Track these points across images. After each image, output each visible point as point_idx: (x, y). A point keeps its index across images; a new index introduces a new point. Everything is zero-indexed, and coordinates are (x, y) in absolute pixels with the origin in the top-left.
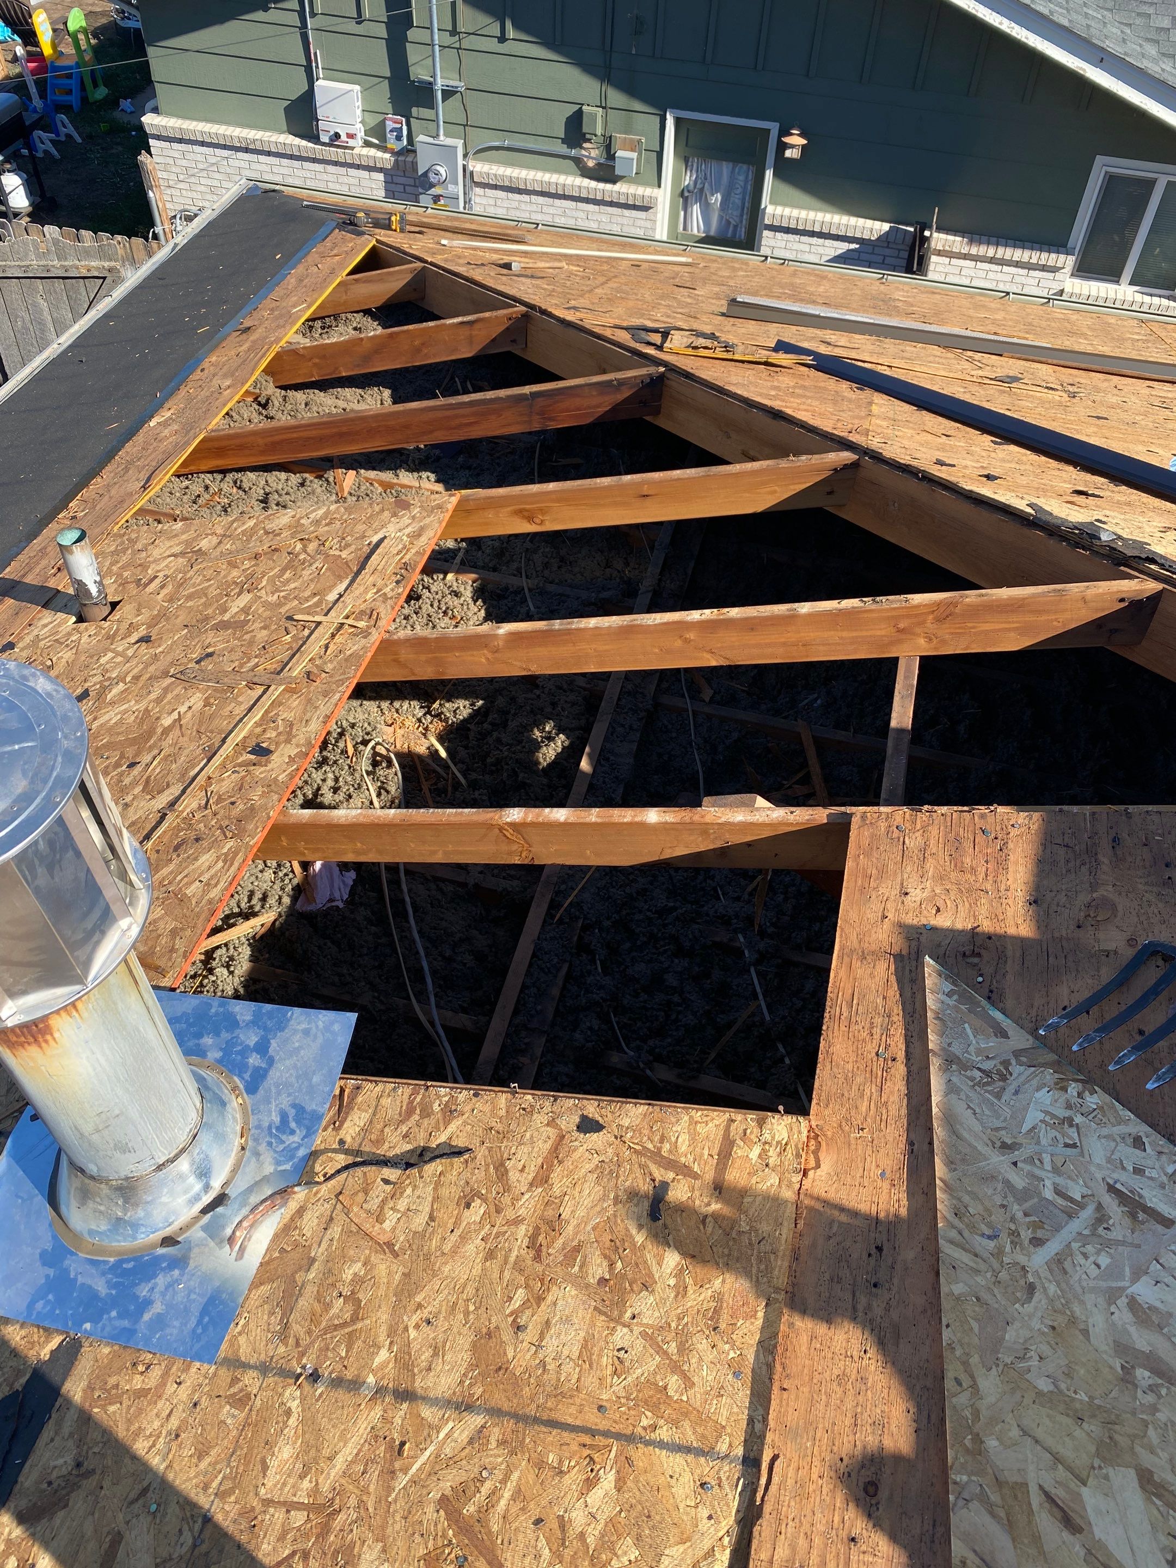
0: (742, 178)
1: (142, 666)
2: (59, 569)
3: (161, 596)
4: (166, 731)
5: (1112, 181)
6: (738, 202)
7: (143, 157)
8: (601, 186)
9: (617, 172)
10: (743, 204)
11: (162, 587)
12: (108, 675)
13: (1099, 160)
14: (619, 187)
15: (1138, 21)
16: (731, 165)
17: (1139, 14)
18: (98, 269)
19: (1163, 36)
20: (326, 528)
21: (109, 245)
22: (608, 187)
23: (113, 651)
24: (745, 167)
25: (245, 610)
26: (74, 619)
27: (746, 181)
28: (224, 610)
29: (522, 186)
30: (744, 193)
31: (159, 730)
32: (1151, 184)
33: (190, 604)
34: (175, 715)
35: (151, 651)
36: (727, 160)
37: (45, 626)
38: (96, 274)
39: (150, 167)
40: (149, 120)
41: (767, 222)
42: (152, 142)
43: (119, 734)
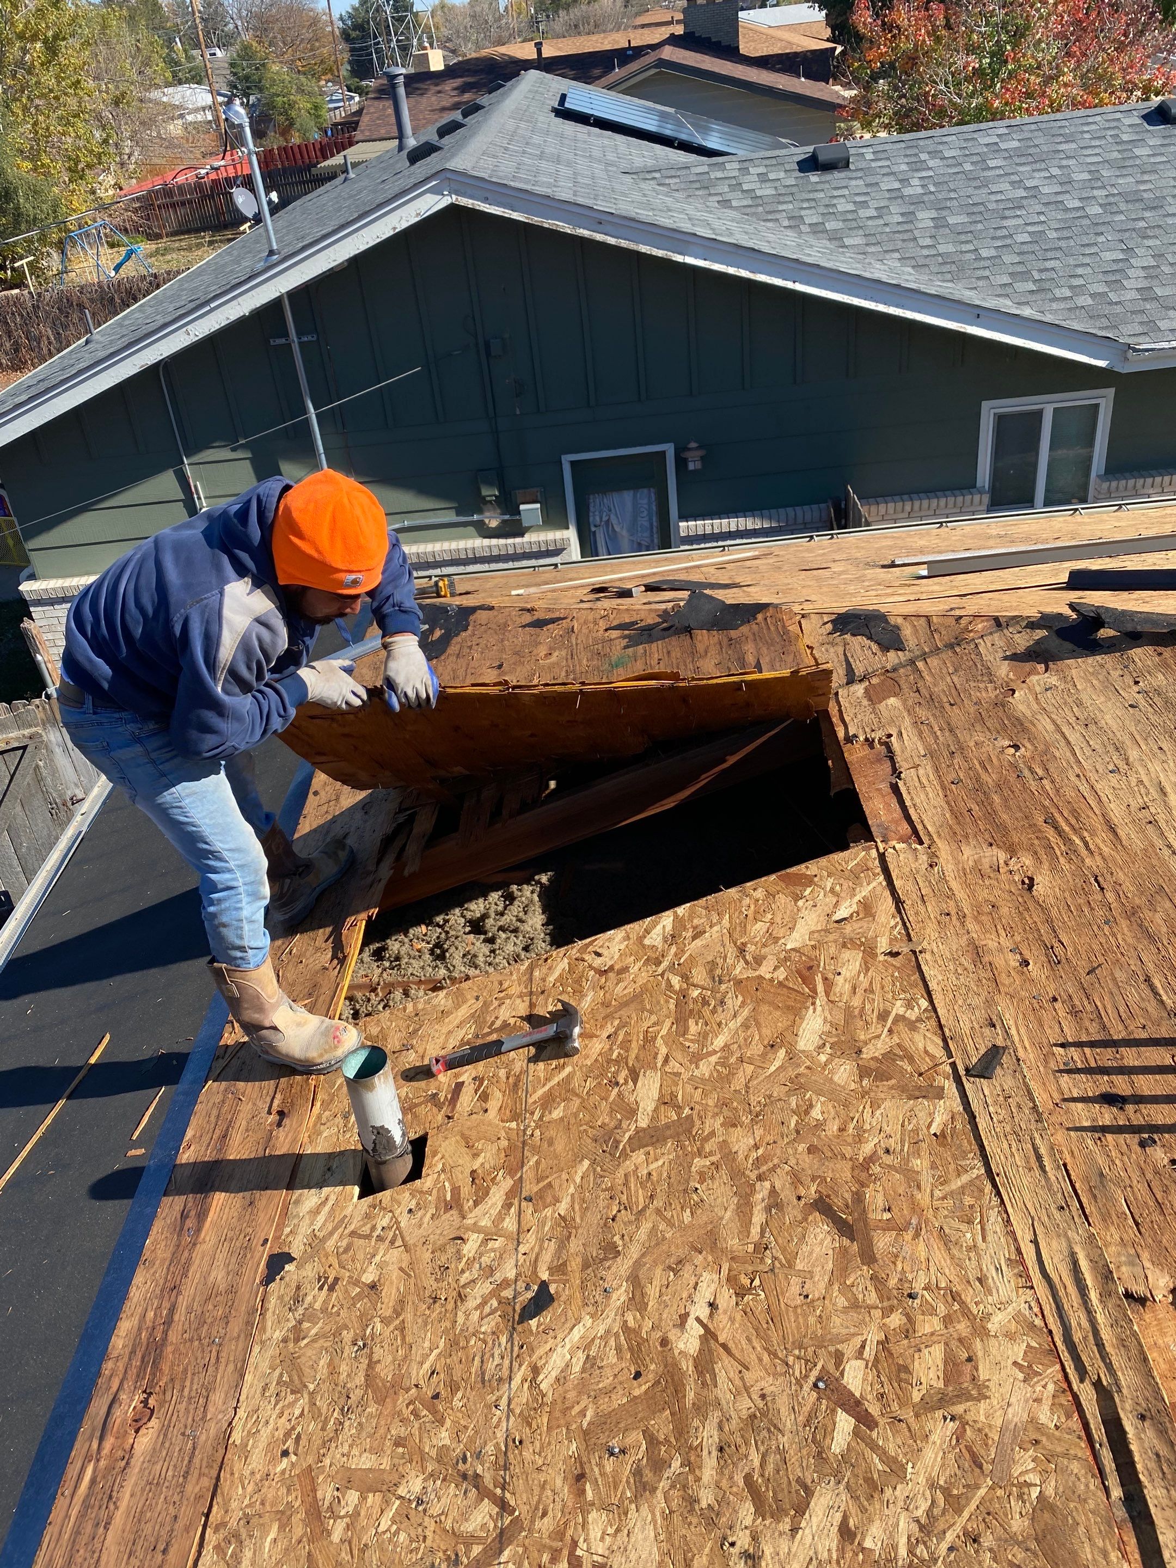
0: (645, 501)
1: (552, 1246)
2: (281, 1114)
3: (492, 1114)
4: (704, 1364)
5: (1001, 420)
6: (647, 524)
7: (26, 624)
8: (510, 541)
9: (525, 524)
10: (651, 525)
11: (485, 1097)
12: (498, 1277)
13: (986, 405)
14: (528, 538)
15: (980, 283)
16: (631, 493)
17: (978, 278)
18: (17, 739)
19: (1009, 290)
20: (698, 942)
21: (28, 711)
22: (518, 540)
23: (476, 1228)
24: (645, 491)
25: (666, 1101)
26: (356, 1190)
27: (649, 504)
28: (632, 1112)
29: (431, 559)
30: (650, 515)
31: (687, 1366)
32: (1039, 414)
33: (557, 1114)
34: (695, 1330)
35: (548, 1212)
36: (628, 488)
37: (316, 1212)
38: (16, 745)
39: (34, 632)
40: (26, 587)
41: (682, 534)
42: (32, 609)
43: (608, 1392)
